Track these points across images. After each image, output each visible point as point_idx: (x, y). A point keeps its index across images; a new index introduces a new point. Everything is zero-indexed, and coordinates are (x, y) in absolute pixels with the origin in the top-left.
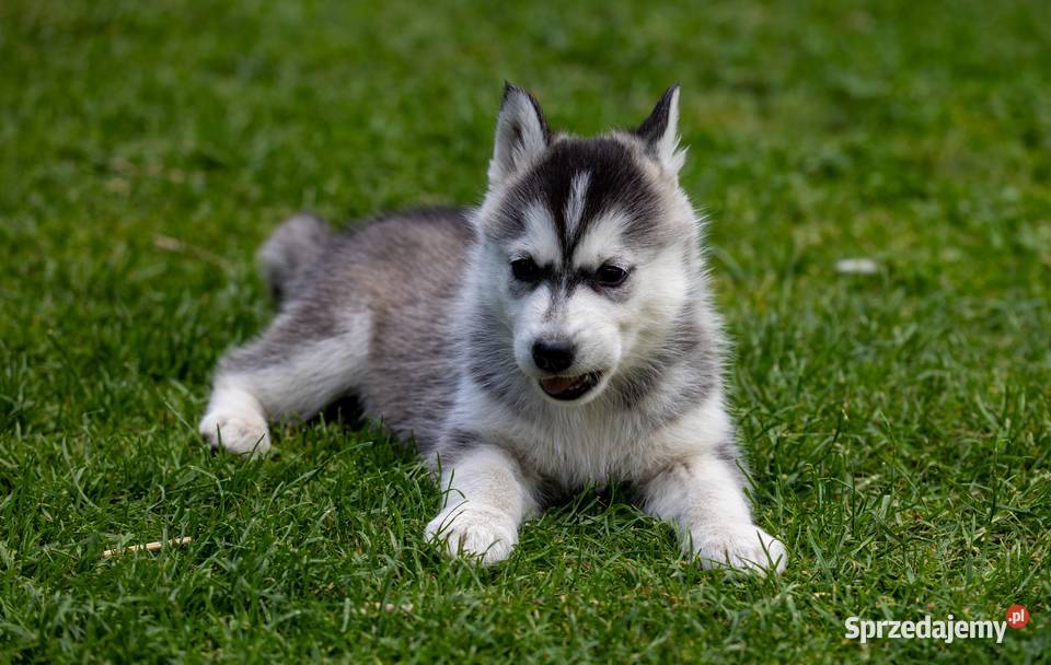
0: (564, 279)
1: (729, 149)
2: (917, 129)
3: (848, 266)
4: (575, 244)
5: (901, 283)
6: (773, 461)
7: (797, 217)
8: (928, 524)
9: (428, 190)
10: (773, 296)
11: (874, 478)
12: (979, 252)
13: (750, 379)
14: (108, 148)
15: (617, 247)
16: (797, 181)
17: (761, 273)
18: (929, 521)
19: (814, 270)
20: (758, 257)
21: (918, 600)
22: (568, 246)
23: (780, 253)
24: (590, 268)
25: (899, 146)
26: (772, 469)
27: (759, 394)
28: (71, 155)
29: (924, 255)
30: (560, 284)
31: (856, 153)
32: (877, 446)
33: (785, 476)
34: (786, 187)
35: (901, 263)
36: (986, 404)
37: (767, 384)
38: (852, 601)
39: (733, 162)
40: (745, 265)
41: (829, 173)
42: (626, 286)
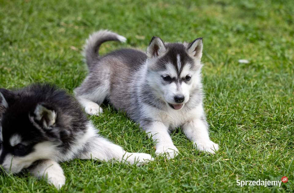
0: (179, 80)
1: (214, 25)
2: (262, 18)
3: (241, 61)
4: (180, 73)
5: (254, 67)
6: (219, 120)
7: (230, 46)
8: (255, 140)
9: (138, 34)
10: (222, 70)
11: (243, 126)
12: (274, 58)
13: (214, 95)
14: (60, 19)
15: (188, 72)
16: (230, 35)
17: (219, 63)
18: (256, 139)
19: (233, 62)
20: (219, 58)
21: (251, 163)
22: (179, 73)
23: (225, 56)
24: (184, 77)
25: (257, 23)
26: (218, 122)
27: (217, 101)
28: (51, 20)
29: (260, 58)
30: (178, 82)
31: (245, 26)
32: (244, 117)
33: (221, 125)
34: (227, 37)
35: (255, 61)
36: (272, 105)
37: (219, 98)
38: (235, 162)
39: (215, 28)
40: (216, 61)
41: (238, 32)
42: (191, 80)
